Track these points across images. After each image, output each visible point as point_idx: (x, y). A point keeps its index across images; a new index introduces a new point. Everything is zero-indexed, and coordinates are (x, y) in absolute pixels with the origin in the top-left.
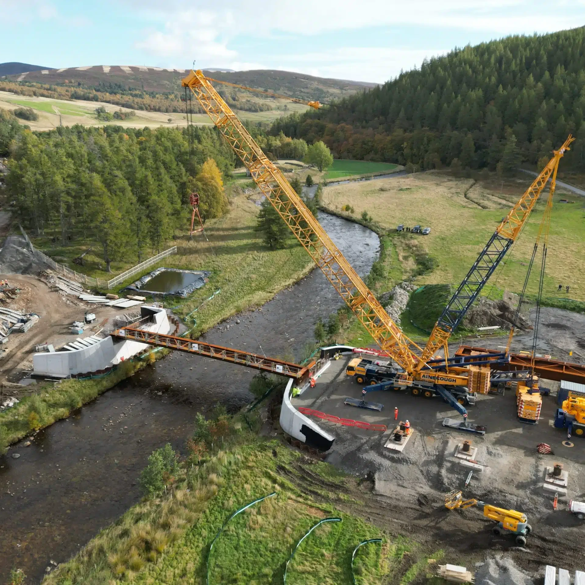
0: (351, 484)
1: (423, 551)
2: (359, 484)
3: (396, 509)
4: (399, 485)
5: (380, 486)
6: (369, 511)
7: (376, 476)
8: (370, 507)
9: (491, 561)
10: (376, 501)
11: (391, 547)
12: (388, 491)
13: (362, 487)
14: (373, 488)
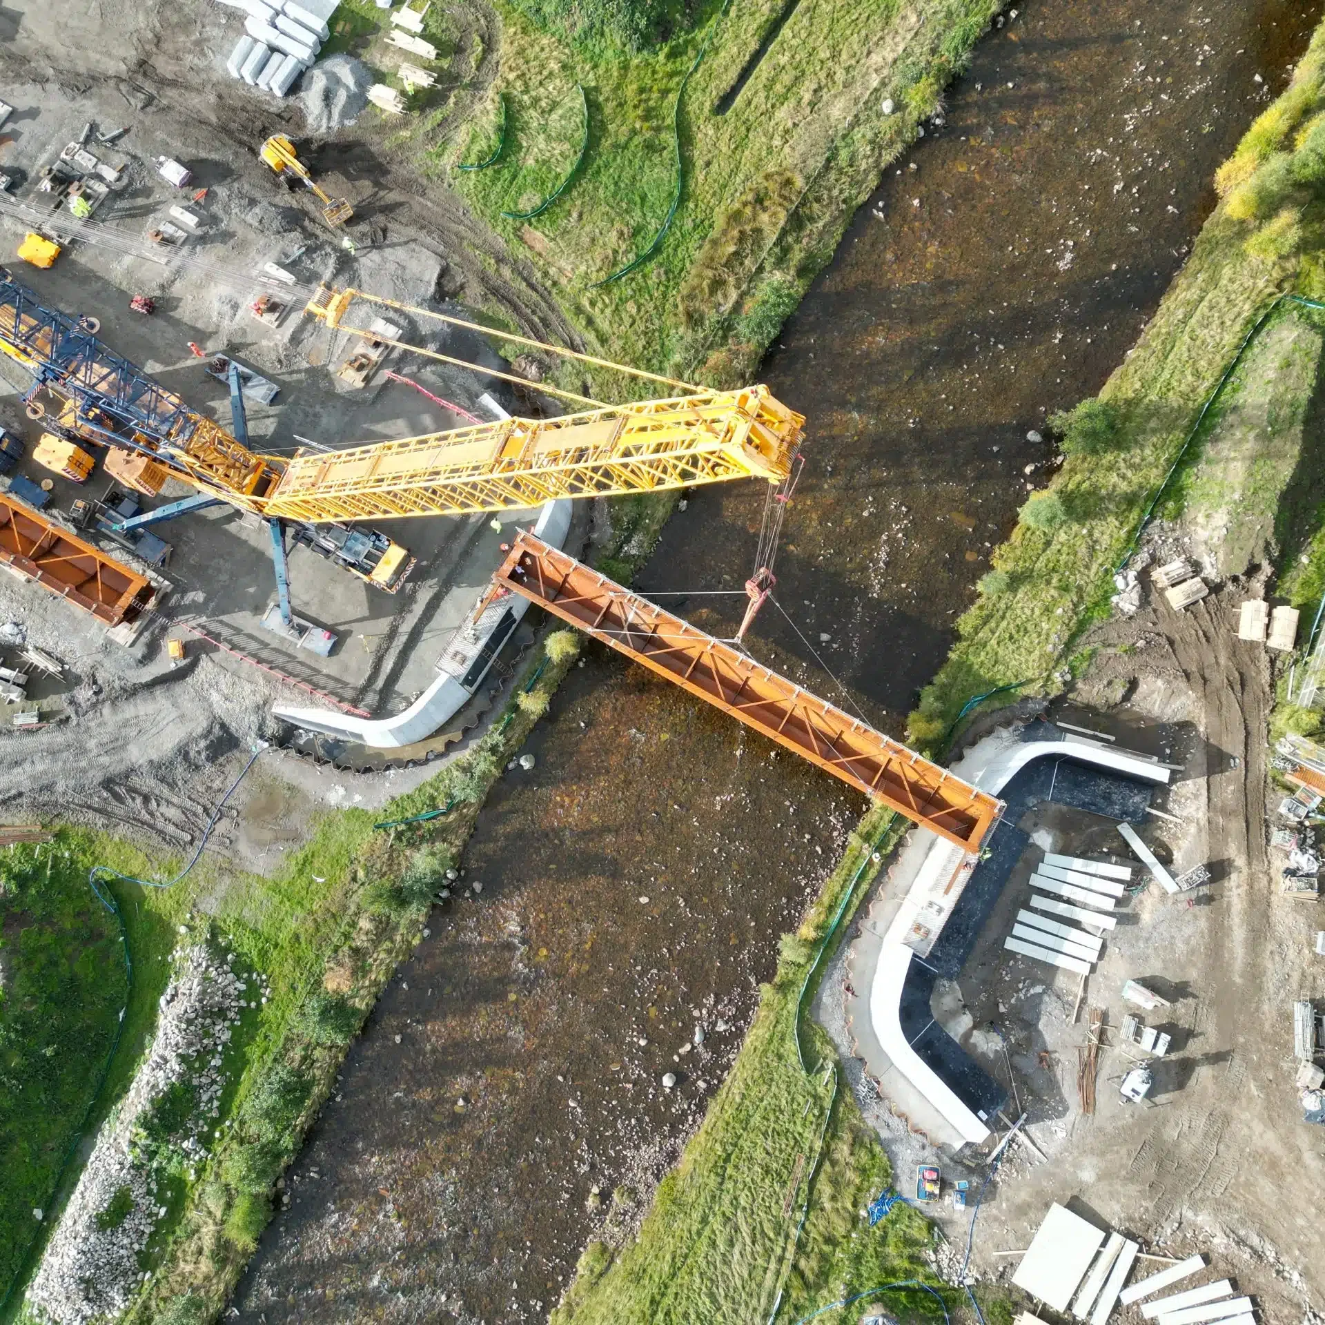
0: (474, 290)
1: (410, 149)
2: (462, 287)
3: (422, 223)
4: (404, 268)
5: (432, 274)
6: (461, 228)
7: (432, 289)
8: (457, 234)
9: (334, 123)
10: (446, 245)
11: (449, 160)
12: (423, 258)
13: (459, 279)
14: (444, 273)
